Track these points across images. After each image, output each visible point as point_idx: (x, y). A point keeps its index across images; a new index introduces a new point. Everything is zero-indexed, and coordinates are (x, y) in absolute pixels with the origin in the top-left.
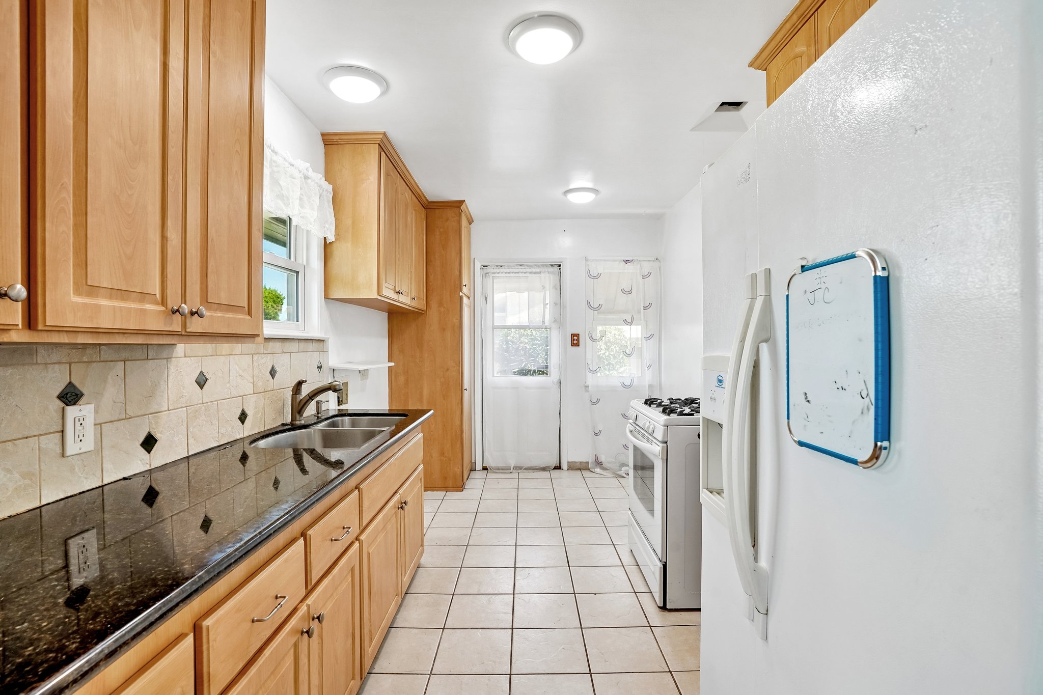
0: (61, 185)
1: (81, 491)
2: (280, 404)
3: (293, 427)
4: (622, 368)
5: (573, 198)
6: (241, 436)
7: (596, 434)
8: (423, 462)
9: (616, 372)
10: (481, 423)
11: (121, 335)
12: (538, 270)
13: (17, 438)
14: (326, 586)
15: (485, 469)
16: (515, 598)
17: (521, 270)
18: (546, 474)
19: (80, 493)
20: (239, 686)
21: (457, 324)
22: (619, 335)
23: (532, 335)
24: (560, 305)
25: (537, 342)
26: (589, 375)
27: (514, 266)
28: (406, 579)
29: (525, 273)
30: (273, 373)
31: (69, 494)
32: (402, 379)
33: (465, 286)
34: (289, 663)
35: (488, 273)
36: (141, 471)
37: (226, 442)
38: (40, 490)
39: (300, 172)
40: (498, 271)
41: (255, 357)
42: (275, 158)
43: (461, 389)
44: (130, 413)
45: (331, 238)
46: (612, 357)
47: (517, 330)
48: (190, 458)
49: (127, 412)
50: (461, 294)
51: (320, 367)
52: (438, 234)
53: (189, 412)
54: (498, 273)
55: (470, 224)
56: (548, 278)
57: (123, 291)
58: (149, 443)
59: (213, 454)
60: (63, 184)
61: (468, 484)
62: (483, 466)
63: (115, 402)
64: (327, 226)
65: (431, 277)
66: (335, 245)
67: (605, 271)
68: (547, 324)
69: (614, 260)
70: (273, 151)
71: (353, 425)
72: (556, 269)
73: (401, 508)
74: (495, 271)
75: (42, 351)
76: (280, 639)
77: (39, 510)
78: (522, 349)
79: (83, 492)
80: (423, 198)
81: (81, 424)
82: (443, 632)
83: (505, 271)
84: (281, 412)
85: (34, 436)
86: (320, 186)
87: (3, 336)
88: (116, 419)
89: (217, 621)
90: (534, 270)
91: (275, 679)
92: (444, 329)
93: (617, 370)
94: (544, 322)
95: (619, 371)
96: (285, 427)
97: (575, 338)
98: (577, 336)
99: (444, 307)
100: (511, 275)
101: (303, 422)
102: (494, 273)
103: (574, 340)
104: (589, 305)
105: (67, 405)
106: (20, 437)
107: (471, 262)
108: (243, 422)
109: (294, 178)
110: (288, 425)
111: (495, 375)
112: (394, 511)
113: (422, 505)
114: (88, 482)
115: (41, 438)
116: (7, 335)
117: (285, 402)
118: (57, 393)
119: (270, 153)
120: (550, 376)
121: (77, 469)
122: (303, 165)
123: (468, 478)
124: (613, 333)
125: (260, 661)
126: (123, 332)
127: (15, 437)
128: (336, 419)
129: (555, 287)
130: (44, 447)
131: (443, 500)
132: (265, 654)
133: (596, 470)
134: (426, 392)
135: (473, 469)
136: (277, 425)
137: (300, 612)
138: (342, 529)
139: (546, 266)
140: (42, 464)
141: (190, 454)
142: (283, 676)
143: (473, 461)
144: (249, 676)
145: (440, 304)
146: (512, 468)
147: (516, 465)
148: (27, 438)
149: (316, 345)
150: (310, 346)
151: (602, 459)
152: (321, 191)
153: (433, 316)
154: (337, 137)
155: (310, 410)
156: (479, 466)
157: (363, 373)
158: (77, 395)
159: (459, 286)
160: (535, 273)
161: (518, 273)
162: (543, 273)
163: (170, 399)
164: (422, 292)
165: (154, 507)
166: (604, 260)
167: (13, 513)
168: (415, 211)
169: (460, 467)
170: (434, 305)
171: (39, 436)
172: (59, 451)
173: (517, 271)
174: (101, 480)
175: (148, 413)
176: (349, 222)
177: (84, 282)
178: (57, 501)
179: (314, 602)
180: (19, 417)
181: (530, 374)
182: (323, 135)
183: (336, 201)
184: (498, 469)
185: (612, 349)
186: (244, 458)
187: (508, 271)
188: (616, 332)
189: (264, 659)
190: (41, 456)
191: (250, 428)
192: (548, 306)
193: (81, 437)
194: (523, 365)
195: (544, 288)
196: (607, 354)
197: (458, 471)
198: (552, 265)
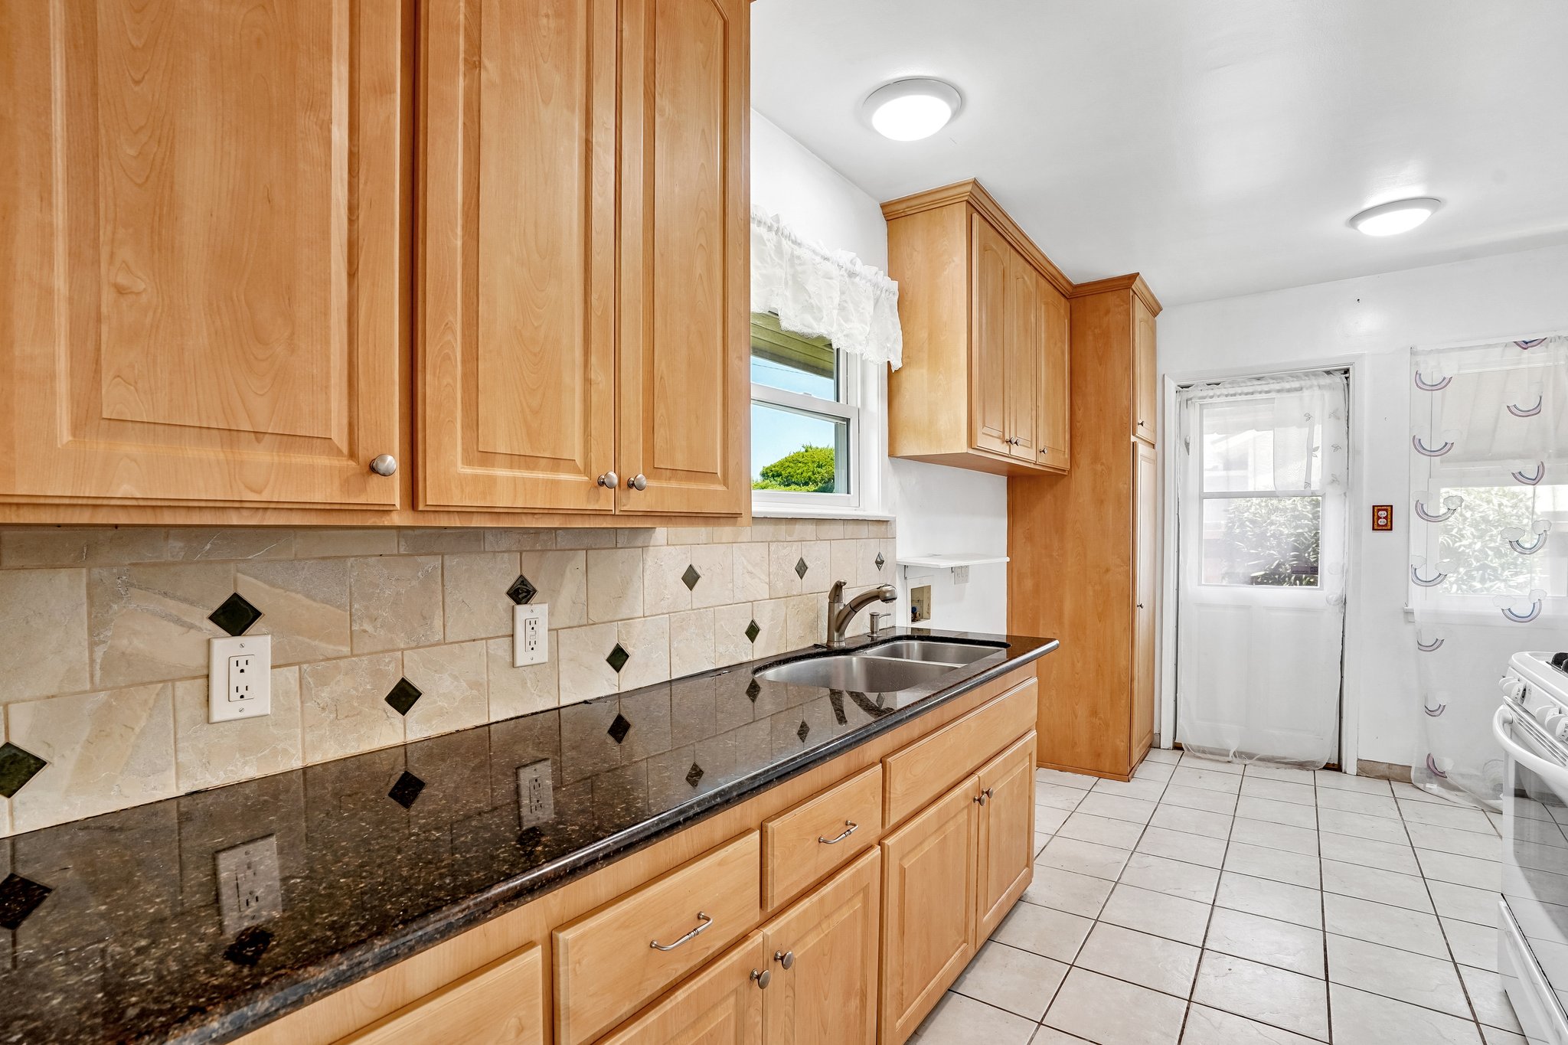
0: (445, 326)
1: (534, 711)
2: (812, 615)
3: (829, 651)
4: (1521, 576)
5: (1373, 228)
6: (750, 658)
7: (1430, 713)
8: (1038, 726)
9: (1502, 585)
10: (1174, 667)
11: (530, 517)
12: (1296, 384)
13: (463, 639)
14: (805, 912)
15: (1177, 747)
16: (1191, 1011)
17: (1259, 388)
18: (1306, 776)
19: (533, 714)
20: (624, 1035)
21: (1125, 492)
22: (1514, 506)
23: (1294, 509)
24: (1346, 448)
25: (1306, 522)
26: (1416, 591)
27: (1244, 382)
28: (989, 919)
29: (1267, 392)
30: (802, 569)
31: (520, 714)
32: (1029, 584)
33: (1142, 424)
34: (723, 1017)
35: (1191, 399)
36: (608, 694)
37: (727, 665)
38: (488, 704)
39: (840, 267)
40: (1211, 393)
41: (773, 547)
42: (798, 251)
43: (1132, 606)
44: (594, 618)
45: (897, 364)
46: (1490, 553)
47: (1264, 499)
48: (673, 684)
49: (590, 616)
50: (1133, 439)
51: (879, 563)
52: (1091, 338)
53: (672, 620)
54: (1212, 397)
55: (1155, 314)
56: (1320, 399)
57: (527, 458)
58: (618, 658)
59: (707, 680)
60: (447, 324)
61: (1142, 771)
62: (1174, 743)
63: (574, 603)
64: (889, 345)
65: (1080, 414)
66: (904, 374)
67: (1461, 372)
68: (1316, 485)
69: (1489, 346)
70: (795, 242)
71: (926, 655)
72: (1339, 379)
73: (979, 800)
74: (1204, 393)
75: (490, 538)
76: (706, 979)
77: (487, 728)
78: (1273, 535)
79: (536, 713)
80: (1062, 281)
81: (533, 628)
82: (1037, 1029)
83: (1225, 392)
84: (813, 627)
85: (482, 639)
86: (876, 285)
87: (383, 519)
88: (576, 624)
89: (583, 936)
90: (1287, 386)
91: (696, 1037)
92: (1102, 502)
93: (1505, 581)
94: (1308, 484)
95: (1512, 583)
96: (819, 650)
97: (1383, 514)
98: (1386, 510)
99: (1102, 464)
100: (1238, 398)
101: (843, 644)
102: (1204, 398)
103: (1379, 518)
104: (1418, 445)
105: (518, 603)
106: (467, 639)
107: (1155, 380)
108: (752, 639)
109: (830, 278)
110: (822, 647)
111: (1203, 583)
112: (963, 804)
113: (1030, 797)
114: (542, 702)
115: (490, 641)
116: (388, 518)
117: (819, 612)
118: (507, 588)
119: (790, 246)
120: (1322, 589)
121: (529, 684)
122: (845, 256)
123: (1143, 760)
124: (1496, 502)
125: (667, 1004)
126: (531, 513)
127: (461, 638)
128: (899, 643)
129: (1334, 415)
130: (493, 652)
131: (1090, 791)
132: (676, 997)
133: (1428, 785)
134: (1068, 607)
135: (1153, 745)
136: (806, 646)
137: (751, 943)
138: (843, 825)
139: (1315, 374)
140: (490, 673)
141: (673, 678)
142: (711, 1036)
143: (1156, 731)
144: (645, 1025)
145: (1096, 459)
146: (1231, 754)
147: (1240, 750)
148: (474, 640)
149: (873, 528)
150: (864, 530)
151: (1446, 765)
152: (879, 292)
153: (1083, 481)
154: (904, 206)
155: (858, 627)
156: (1166, 741)
157: (959, 573)
158: (528, 592)
159: (1129, 424)
160: (1289, 391)
161: (1252, 393)
162: (1307, 389)
163: (646, 602)
164: (1061, 441)
165: (624, 743)
166: (1462, 349)
167: (461, 728)
168: (1046, 304)
169: (1126, 740)
170: (1084, 461)
171: (487, 639)
172: (508, 659)
173: (1251, 391)
174: (557, 700)
175: (617, 618)
176: (924, 335)
177: (475, 448)
178: (507, 720)
179: (779, 931)
180: (466, 615)
181: (1291, 584)
182: (883, 206)
183: (903, 305)
184: (1204, 752)
185: (1492, 536)
186: (753, 690)
187: (1232, 391)
188: (1505, 501)
189: (674, 1003)
190: (490, 664)
191: (761, 649)
192: (1319, 453)
193: (533, 645)
194: (1275, 564)
195: (1309, 417)
196: (1478, 546)
197: (1122, 746)
198: (1328, 373)
